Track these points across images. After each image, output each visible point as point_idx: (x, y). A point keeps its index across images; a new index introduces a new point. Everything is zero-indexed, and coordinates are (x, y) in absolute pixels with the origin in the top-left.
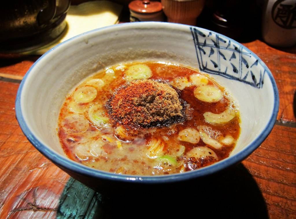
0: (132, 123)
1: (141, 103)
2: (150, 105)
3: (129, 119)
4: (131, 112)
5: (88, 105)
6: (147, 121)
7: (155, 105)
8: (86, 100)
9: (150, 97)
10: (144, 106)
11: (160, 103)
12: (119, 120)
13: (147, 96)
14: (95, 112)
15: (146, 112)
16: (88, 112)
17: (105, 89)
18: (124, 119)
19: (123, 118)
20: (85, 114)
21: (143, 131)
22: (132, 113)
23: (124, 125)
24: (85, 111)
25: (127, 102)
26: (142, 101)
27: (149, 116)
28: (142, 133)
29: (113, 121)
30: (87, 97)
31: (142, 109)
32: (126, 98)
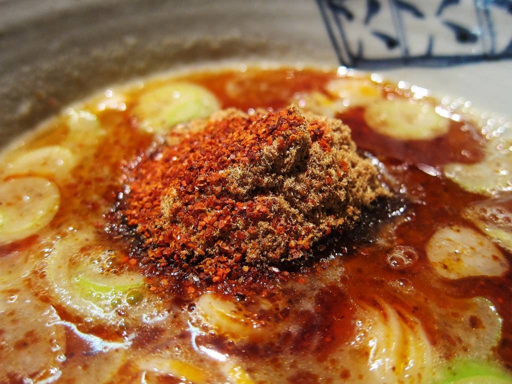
0: (246, 268)
1: (258, 181)
2: (298, 181)
3: (228, 255)
4: (228, 225)
5: (34, 247)
6: (302, 242)
7: (314, 176)
8: (21, 228)
9: (293, 151)
10: (275, 189)
11: (329, 166)
12: (184, 270)
13: (280, 149)
14: (74, 263)
15: (288, 213)
16: (43, 276)
17: (85, 174)
18: (208, 261)
19: (201, 258)
20: (29, 283)
21: (299, 287)
22: (235, 230)
23: (217, 283)
24: (26, 273)
25: (201, 191)
26: (263, 173)
27: (301, 224)
28: (303, 295)
29: (164, 282)
30: (21, 215)
31: (269, 206)
32: (190, 182)
